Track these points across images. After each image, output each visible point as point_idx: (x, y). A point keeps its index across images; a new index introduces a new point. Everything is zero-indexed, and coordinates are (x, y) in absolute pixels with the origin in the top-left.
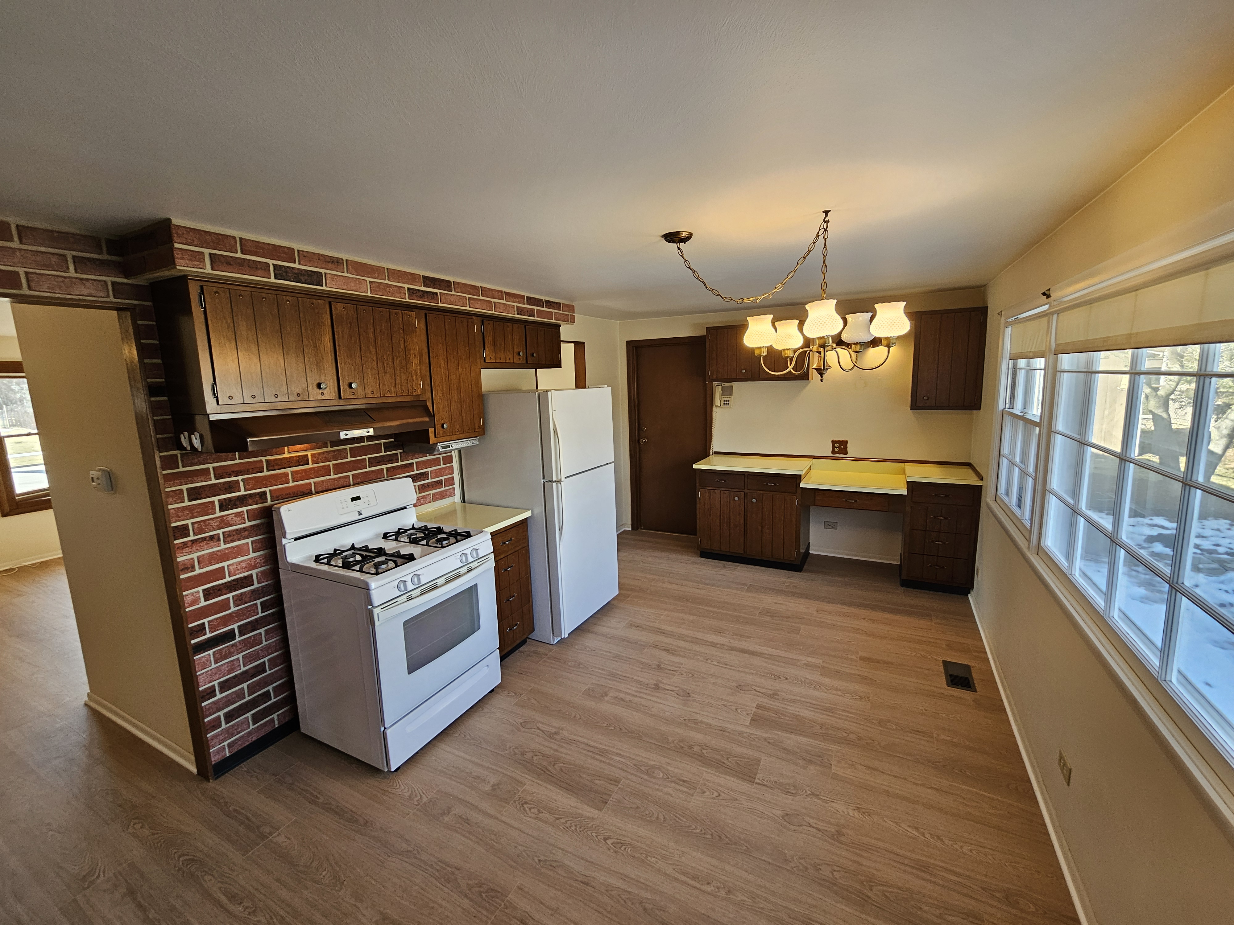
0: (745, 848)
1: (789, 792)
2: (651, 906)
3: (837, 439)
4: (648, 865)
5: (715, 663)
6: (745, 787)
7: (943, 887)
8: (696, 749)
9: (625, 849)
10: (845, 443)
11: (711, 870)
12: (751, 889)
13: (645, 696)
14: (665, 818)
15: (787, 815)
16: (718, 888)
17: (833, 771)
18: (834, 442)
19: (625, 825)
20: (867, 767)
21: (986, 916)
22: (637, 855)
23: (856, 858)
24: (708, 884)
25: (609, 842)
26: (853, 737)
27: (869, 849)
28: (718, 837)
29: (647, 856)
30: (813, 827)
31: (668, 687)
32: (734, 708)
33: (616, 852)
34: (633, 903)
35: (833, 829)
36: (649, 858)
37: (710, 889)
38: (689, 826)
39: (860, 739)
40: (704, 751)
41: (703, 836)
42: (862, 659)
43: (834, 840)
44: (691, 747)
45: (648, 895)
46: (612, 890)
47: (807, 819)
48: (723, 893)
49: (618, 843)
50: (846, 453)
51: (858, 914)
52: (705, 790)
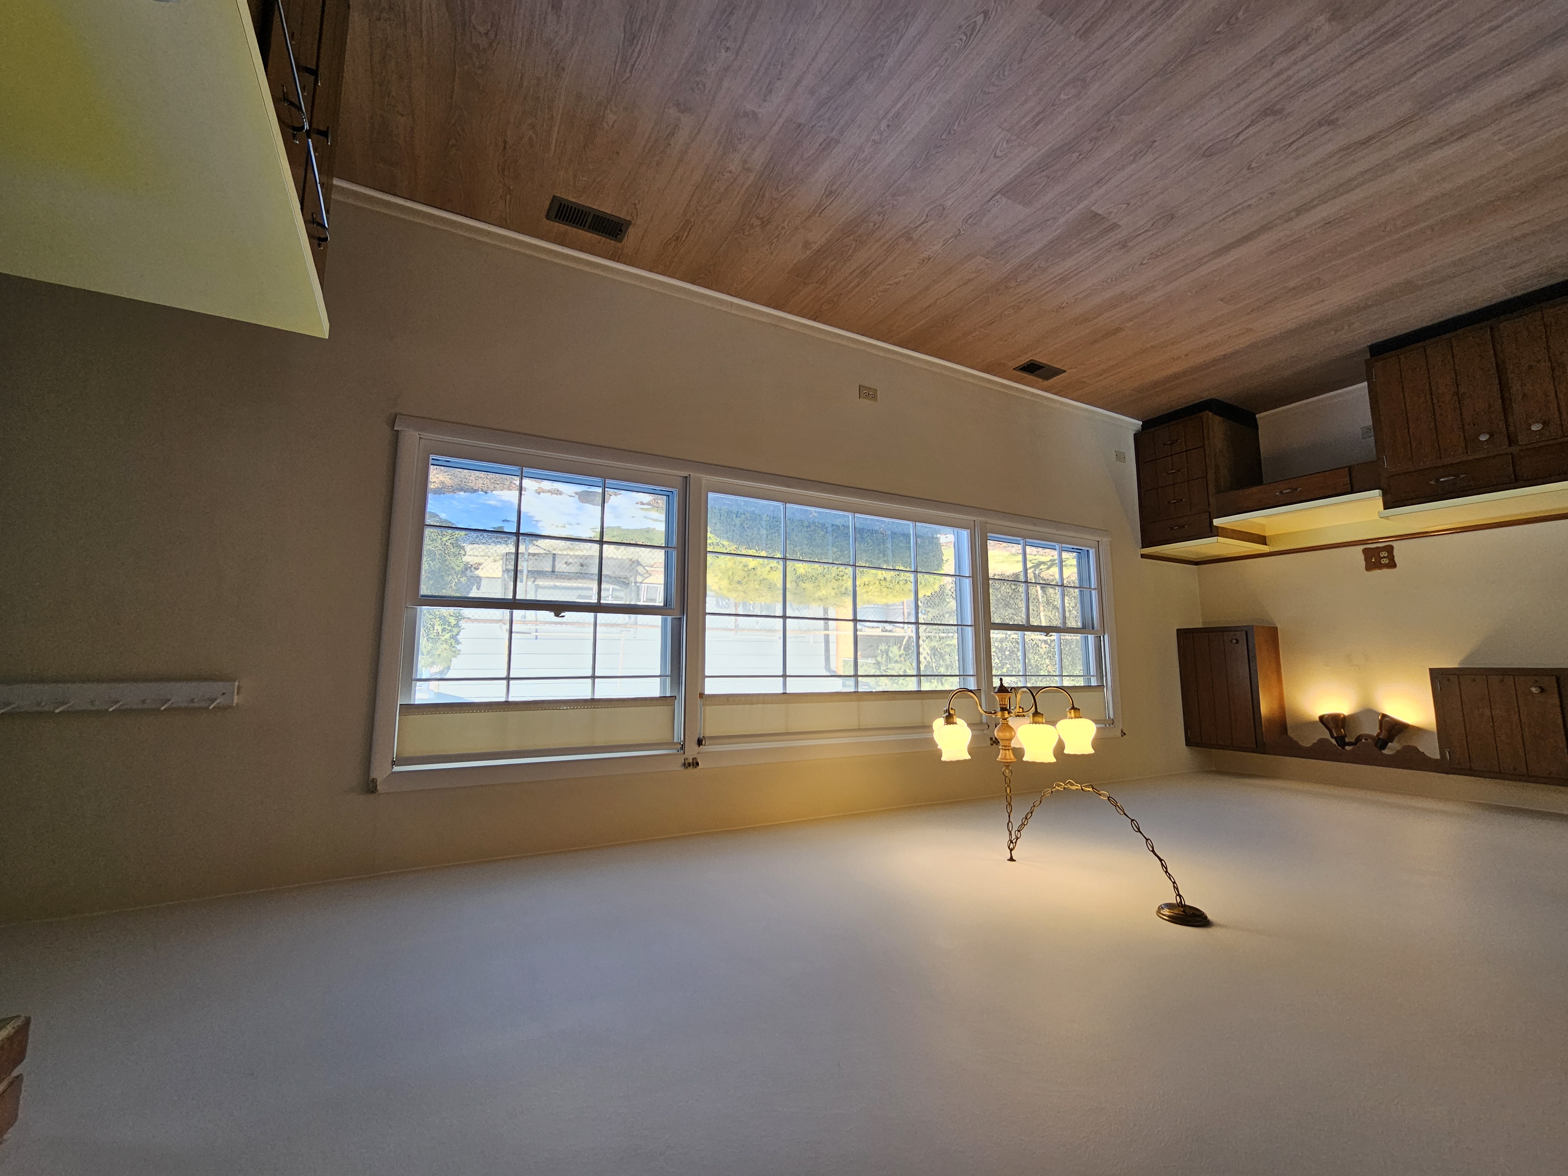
0: (918, 165)
1: (970, 218)
2: (875, 66)
3: (1386, 571)
4: (929, 67)
5: (1252, 202)
6: (997, 184)
7: (846, 278)
8: (1087, 146)
9: (961, 39)
10: (1370, 567)
11: (902, 131)
12: (874, 161)
13: (1265, 89)
14: (989, 93)
15: (944, 209)
16: (881, 134)
17: (979, 257)
18: (1392, 565)
19: (998, 41)
20: (970, 280)
21: (822, 287)
22: (946, 55)
23: (882, 241)
24: (888, 126)
25: (980, 19)
26: (1013, 284)
27: (888, 252)
28: (939, 145)
29: (941, 66)
30: (923, 223)
31: (1252, 130)
32: (1133, 202)
33: (960, 27)
34: (883, 46)
35: (915, 236)
36: (937, 69)
37: (883, 126)
38: (965, 119)
39: (1007, 288)
40: (1076, 155)
41: (948, 130)
42: (1118, 330)
43: (906, 233)
44: (1093, 140)
45: (890, 62)
46: (905, 21)
47: (932, 222)
48: (876, 137)
49: (973, 30)
50: (1365, 551)
51: (837, 225)
52: (1011, 145)
